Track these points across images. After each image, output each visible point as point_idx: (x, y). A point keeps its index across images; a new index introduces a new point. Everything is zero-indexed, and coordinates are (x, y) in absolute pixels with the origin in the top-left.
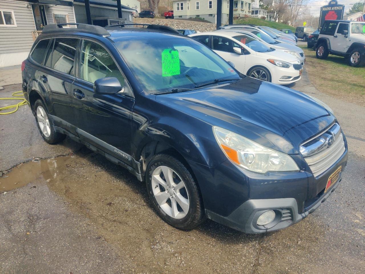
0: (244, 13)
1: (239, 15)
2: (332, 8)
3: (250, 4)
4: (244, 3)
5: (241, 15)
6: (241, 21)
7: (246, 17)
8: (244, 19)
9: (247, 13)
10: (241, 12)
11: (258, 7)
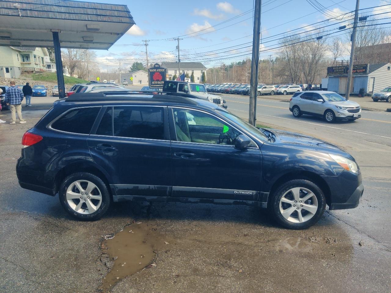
0: (39, 67)
1: (34, 69)
2: (156, 70)
3: (43, 58)
4: (37, 57)
5: (36, 69)
6: (38, 75)
7: (42, 71)
8: (41, 73)
9: (42, 68)
10: (35, 66)
11: (49, 61)
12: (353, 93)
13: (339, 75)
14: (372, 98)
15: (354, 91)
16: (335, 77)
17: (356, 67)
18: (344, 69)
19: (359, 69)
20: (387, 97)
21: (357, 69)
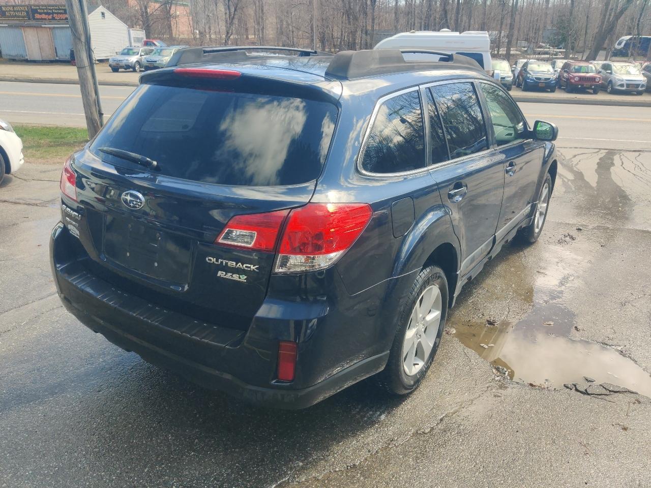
12: (57, 58)
13: (17, 22)
14: (110, 66)
15: (58, 55)
16: (10, 26)
17: (50, 9)
18: (27, 12)
19: (58, 13)
20: (133, 64)
21: (53, 13)
